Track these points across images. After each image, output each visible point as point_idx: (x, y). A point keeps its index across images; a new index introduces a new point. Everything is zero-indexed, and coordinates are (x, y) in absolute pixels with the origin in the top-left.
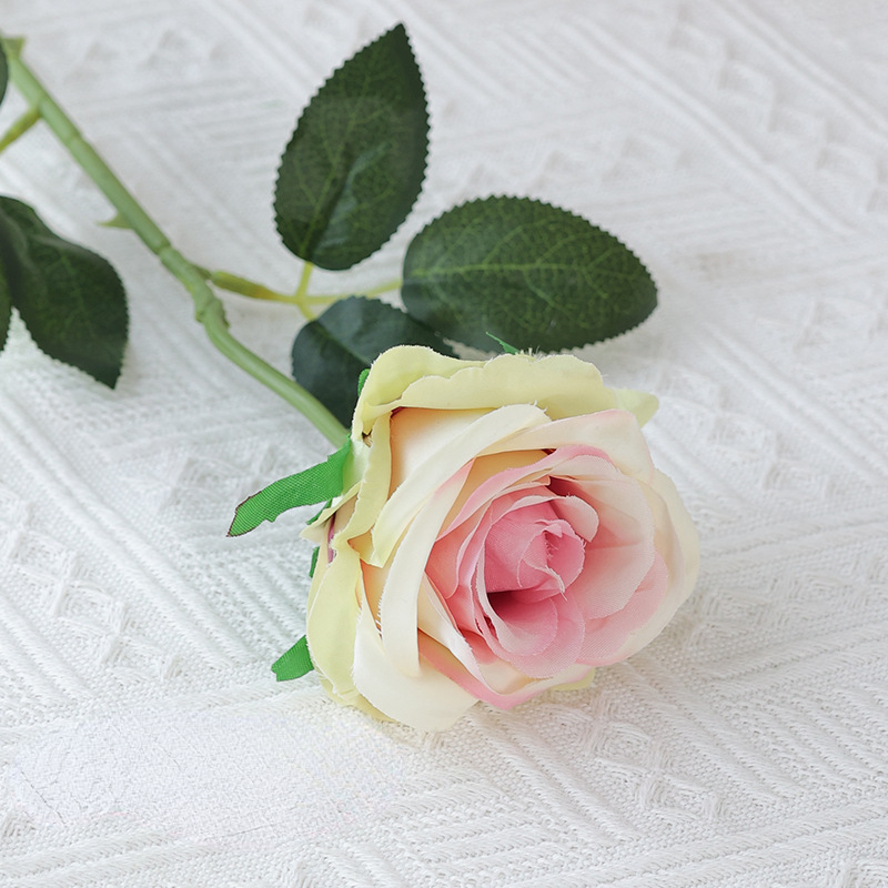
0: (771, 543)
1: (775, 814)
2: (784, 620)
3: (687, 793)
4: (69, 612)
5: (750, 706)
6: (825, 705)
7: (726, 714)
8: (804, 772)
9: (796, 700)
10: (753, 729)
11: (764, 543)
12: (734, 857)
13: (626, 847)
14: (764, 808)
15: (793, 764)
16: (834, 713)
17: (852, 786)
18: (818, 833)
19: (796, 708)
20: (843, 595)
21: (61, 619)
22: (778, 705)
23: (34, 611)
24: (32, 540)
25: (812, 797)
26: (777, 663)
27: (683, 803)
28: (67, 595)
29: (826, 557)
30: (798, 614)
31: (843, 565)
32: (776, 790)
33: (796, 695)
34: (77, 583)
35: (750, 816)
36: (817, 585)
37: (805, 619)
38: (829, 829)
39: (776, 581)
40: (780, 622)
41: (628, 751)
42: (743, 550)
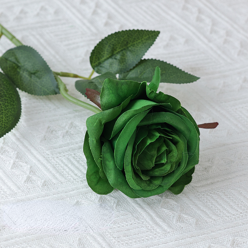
0: (211, 149)
1: (212, 225)
2: (214, 171)
3: (188, 219)
4: (15, 168)
5: (205, 194)
6: (226, 194)
7: (198, 197)
8: (220, 213)
9: (218, 193)
10: (206, 201)
11: (209, 149)
12: (200, 236)
13: (170, 234)
14: (209, 223)
15: (217, 210)
16: (228, 196)
17: (233, 217)
18: (224, 230)
19: (218, 195)
20: (231, 163)
21: (13, 170)
22: (213, 194)
23: (5, 168)
24: (4, 148)
25: (222, 220)
26: (213, 182)
27: (186, 221)
28: (14, 163)
29: (227, 153)
30: (218, 169)
31: (231, 155)
32: (212, 218)
33: (218, 191)
34: (17, 160)
35: (205, 225)
36: (224, 160)
37: (220, 170)
38: (227, 229)
39: (212, 159)
40: (213, 171)
41: (171, 207)
42: (203, 151)
